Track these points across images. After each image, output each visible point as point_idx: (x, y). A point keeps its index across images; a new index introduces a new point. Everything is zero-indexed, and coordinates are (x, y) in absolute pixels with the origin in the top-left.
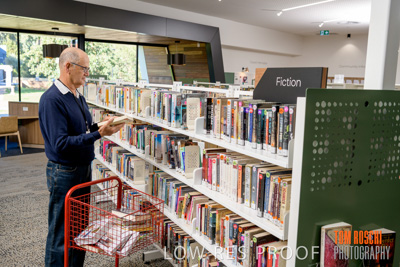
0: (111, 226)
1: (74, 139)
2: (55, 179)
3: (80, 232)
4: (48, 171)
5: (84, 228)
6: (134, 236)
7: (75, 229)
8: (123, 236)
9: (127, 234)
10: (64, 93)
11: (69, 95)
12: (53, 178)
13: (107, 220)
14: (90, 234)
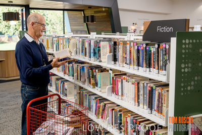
0: (56, 124)
1: (36, 69)
2: (26, 95)
3: (37, 128)
4: (22, 90)
5: (39, 126)
6: (71, 130)
7: (34, 127)
8: (64, 130)
9: (66, 128)
10: (30, 41)
11: (34, 42)
12: (25, 95)
13: (54, 121)
14: (43, 130)
